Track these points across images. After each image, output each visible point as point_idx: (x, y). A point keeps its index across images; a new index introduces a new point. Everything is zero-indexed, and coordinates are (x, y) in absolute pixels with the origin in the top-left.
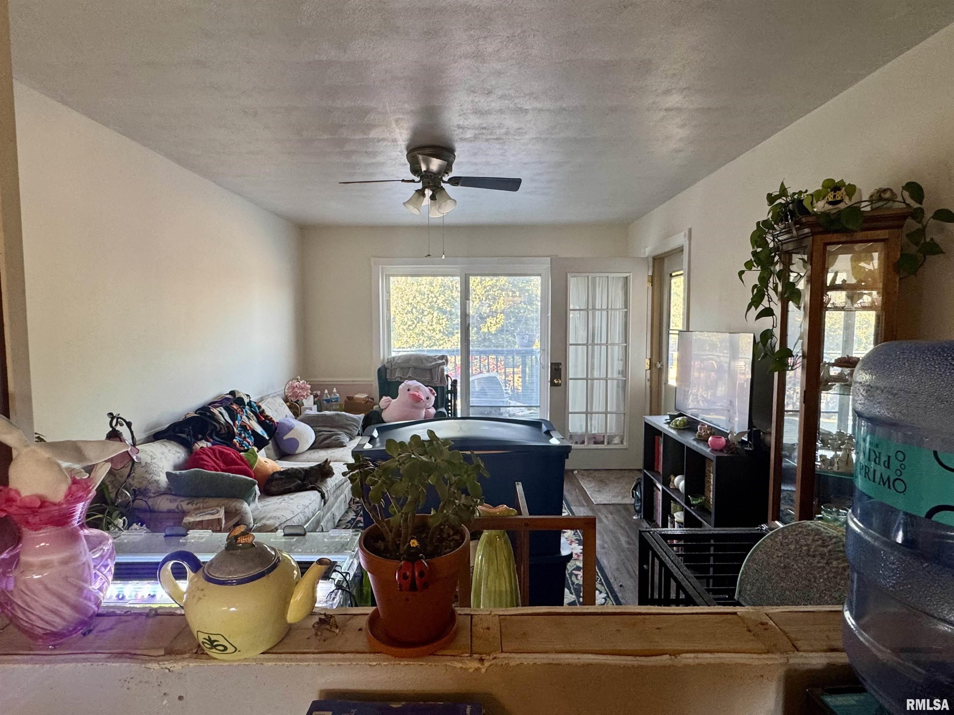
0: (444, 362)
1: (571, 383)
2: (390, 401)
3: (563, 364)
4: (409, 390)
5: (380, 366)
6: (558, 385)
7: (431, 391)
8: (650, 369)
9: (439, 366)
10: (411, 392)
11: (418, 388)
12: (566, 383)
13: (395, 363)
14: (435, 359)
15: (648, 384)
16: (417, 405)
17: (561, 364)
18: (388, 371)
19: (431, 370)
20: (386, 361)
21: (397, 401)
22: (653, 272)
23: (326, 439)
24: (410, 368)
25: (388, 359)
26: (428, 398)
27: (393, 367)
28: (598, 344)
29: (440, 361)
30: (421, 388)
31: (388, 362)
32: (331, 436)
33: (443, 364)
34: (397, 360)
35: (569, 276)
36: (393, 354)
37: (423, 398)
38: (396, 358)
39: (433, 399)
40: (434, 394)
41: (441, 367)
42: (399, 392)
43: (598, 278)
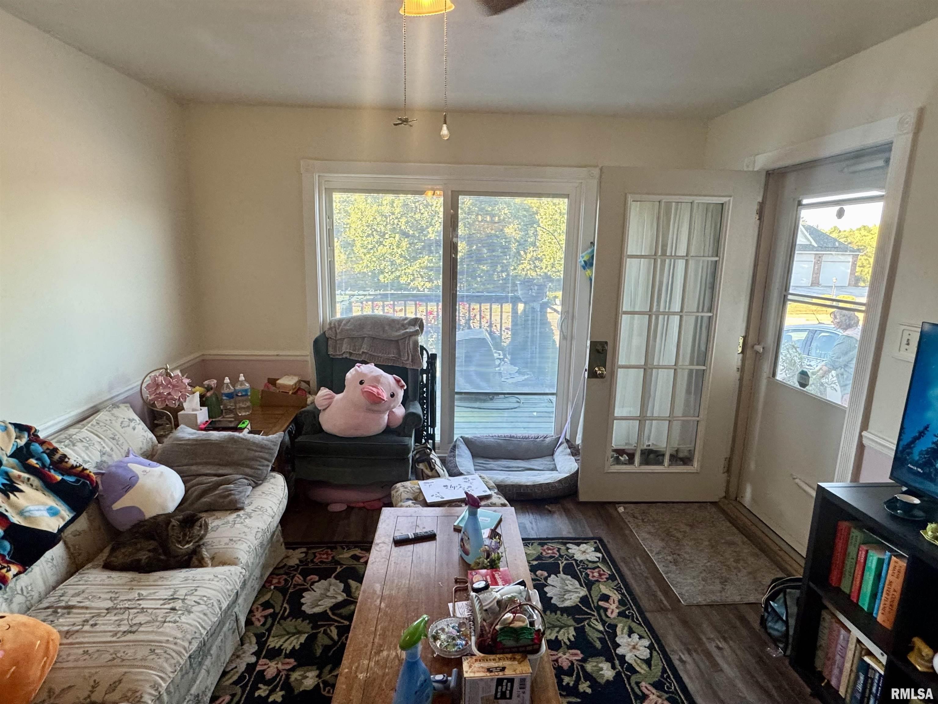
0: (417, 330)
1: (621, 373)
2: (332, 398)
3: (610, 345)
4: (361, 383)
5: (318, 334)
6: (602, 376)
7: (398, 382)
8: (742, 352)
9: (410, 336)
10: (367, 387)
11: (377, 380)
12: (613, 374)
13: (342, 330)
14: (403, 325)
15: (738, 375)
16: (376, 408)
17: (606, 343)
18: (330, 342)
19: (397, 341)
20: (328, 326)
21: (341, 399)
22: (764, 197)
23: (204, 493)
24: (364, 338)
25: (330, 324)
26: (392, 396)
27: (339, 337)
28: (664, 313)
29: (411, 329)
30: (382, 380)
31: (330, 328)
32: (217, 485)
33: (416, 333)
34: (345, 325)
35: (630, 198)
36: (338, 316)
37: (385, 396)
38: (344, 322)
39: (401, 394)
40: (402, 387)
41: (413, 338)
42: (346, 383)
43: (674, 204)
